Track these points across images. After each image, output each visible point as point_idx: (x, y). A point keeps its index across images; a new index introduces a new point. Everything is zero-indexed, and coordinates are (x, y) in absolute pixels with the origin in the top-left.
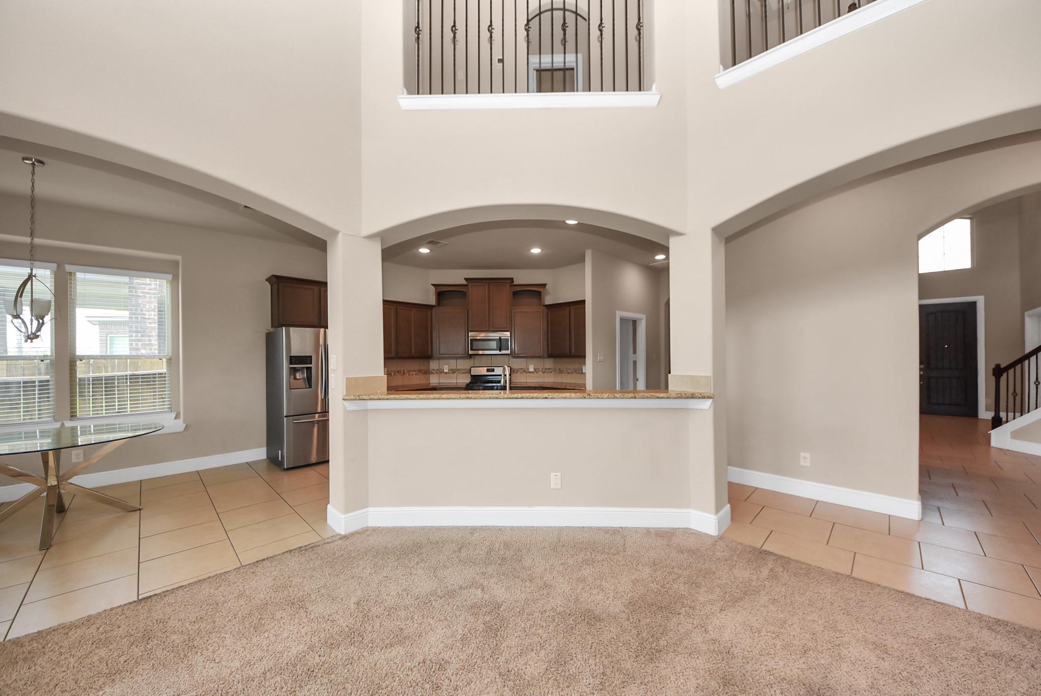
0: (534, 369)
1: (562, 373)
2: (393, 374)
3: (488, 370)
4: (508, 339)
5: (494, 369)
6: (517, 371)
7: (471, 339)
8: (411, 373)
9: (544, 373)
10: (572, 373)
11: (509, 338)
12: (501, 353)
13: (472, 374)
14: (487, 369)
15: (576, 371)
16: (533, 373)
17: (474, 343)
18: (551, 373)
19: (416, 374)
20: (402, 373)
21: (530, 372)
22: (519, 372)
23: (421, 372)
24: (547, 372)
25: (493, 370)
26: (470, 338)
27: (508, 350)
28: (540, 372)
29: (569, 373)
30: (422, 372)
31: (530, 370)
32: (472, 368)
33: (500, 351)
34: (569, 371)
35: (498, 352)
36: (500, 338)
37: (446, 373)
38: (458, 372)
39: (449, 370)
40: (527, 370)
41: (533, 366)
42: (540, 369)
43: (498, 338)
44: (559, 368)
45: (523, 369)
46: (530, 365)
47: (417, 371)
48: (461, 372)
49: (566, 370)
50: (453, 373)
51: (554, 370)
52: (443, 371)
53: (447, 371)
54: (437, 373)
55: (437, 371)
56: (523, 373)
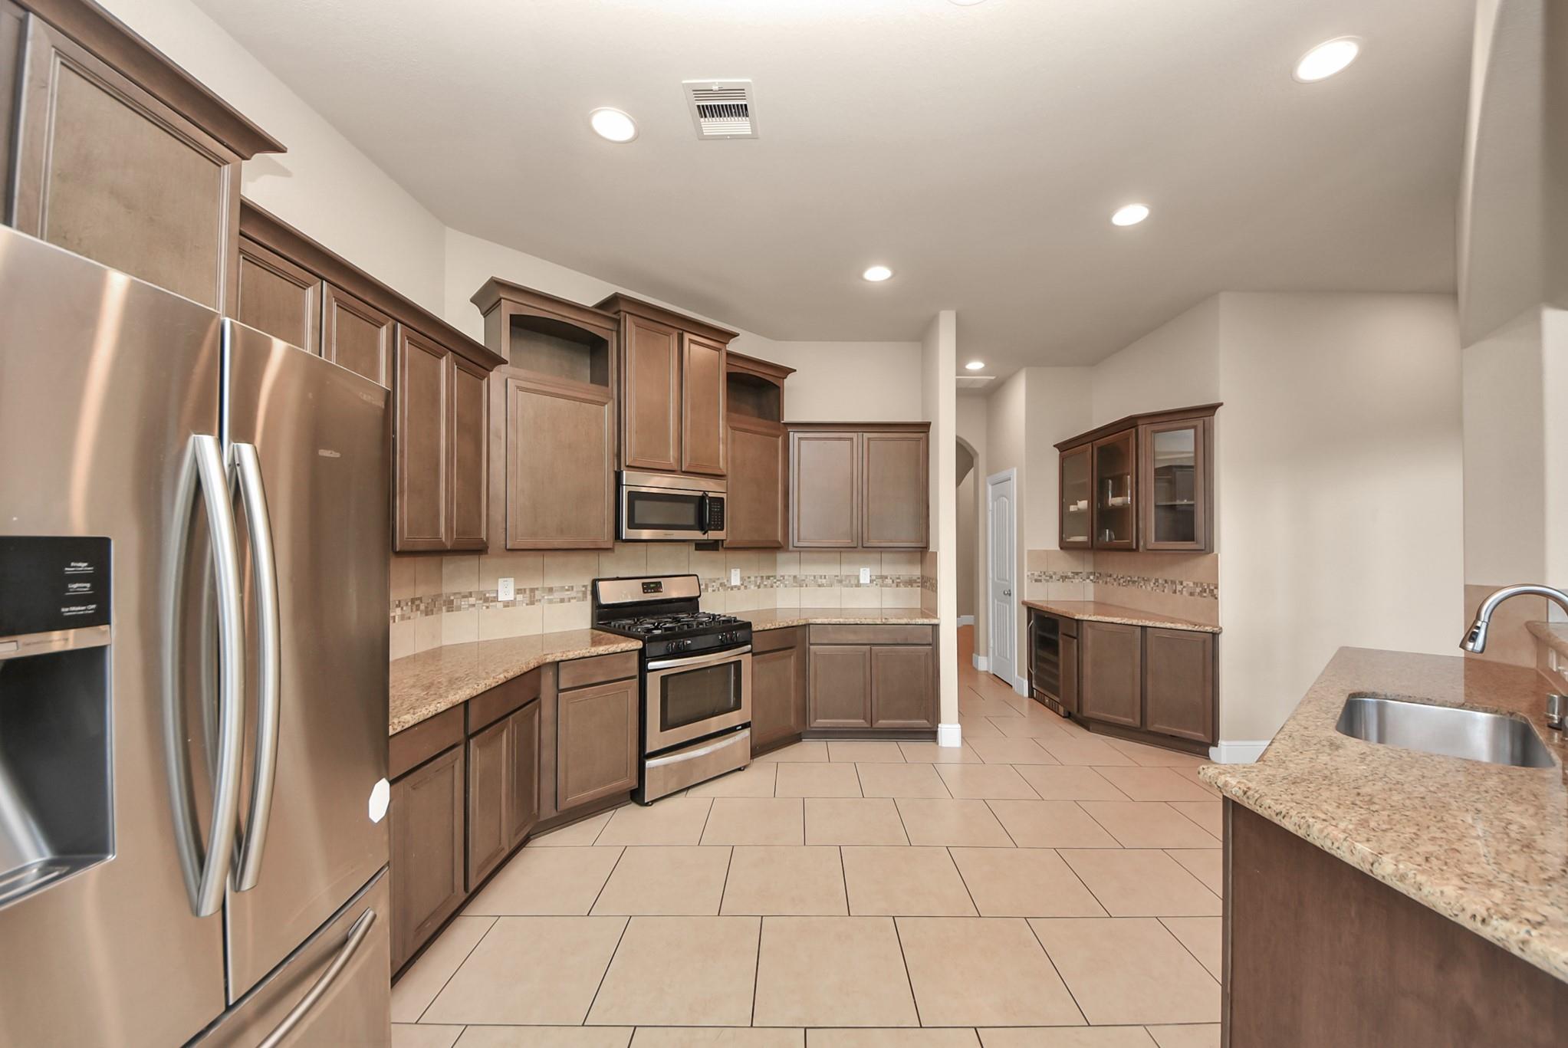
0: (742, 579)
1: (801, 586)
3: (646, 588)
4: (723, 499)
5: (660, 583)
7: (630, 493)
9: (759, 587)
10: (831, 585)
11: (725, 496)
12: (705, 537)
13: (602, 601)
14: (643, 584)
15: (840, 581)
16: (739, 588)
18: (772, 586)
21: (731, 588)
22: (710, 590)
23: (418, 608)
24: (766, 586)
25: (657, 587)
26: (625, 491)
27: (722, 529)
28: (752, 587)
29: (819, 586)
30: (422, 607)
31: (732, 583)
33: (705, 533)
35: (699, 535)
36: (704, 495)
37: (507, 604)
38: (546, 597)
39: (518, 591)
40: (728, 581)
41: (739, 570)
42: (753, 579)
43: (700, 494)
44: (794, 574)
45: (718, 579)
46: (733, 570)
47: (407, 604)
48: (557, 596)
49: (813, 578)
50: (532, 603)
51: (778, 581)
52: (495, 600)
53: (510, 597)
54: (474, 605)
55: (472, 600)
56: (719, 590)
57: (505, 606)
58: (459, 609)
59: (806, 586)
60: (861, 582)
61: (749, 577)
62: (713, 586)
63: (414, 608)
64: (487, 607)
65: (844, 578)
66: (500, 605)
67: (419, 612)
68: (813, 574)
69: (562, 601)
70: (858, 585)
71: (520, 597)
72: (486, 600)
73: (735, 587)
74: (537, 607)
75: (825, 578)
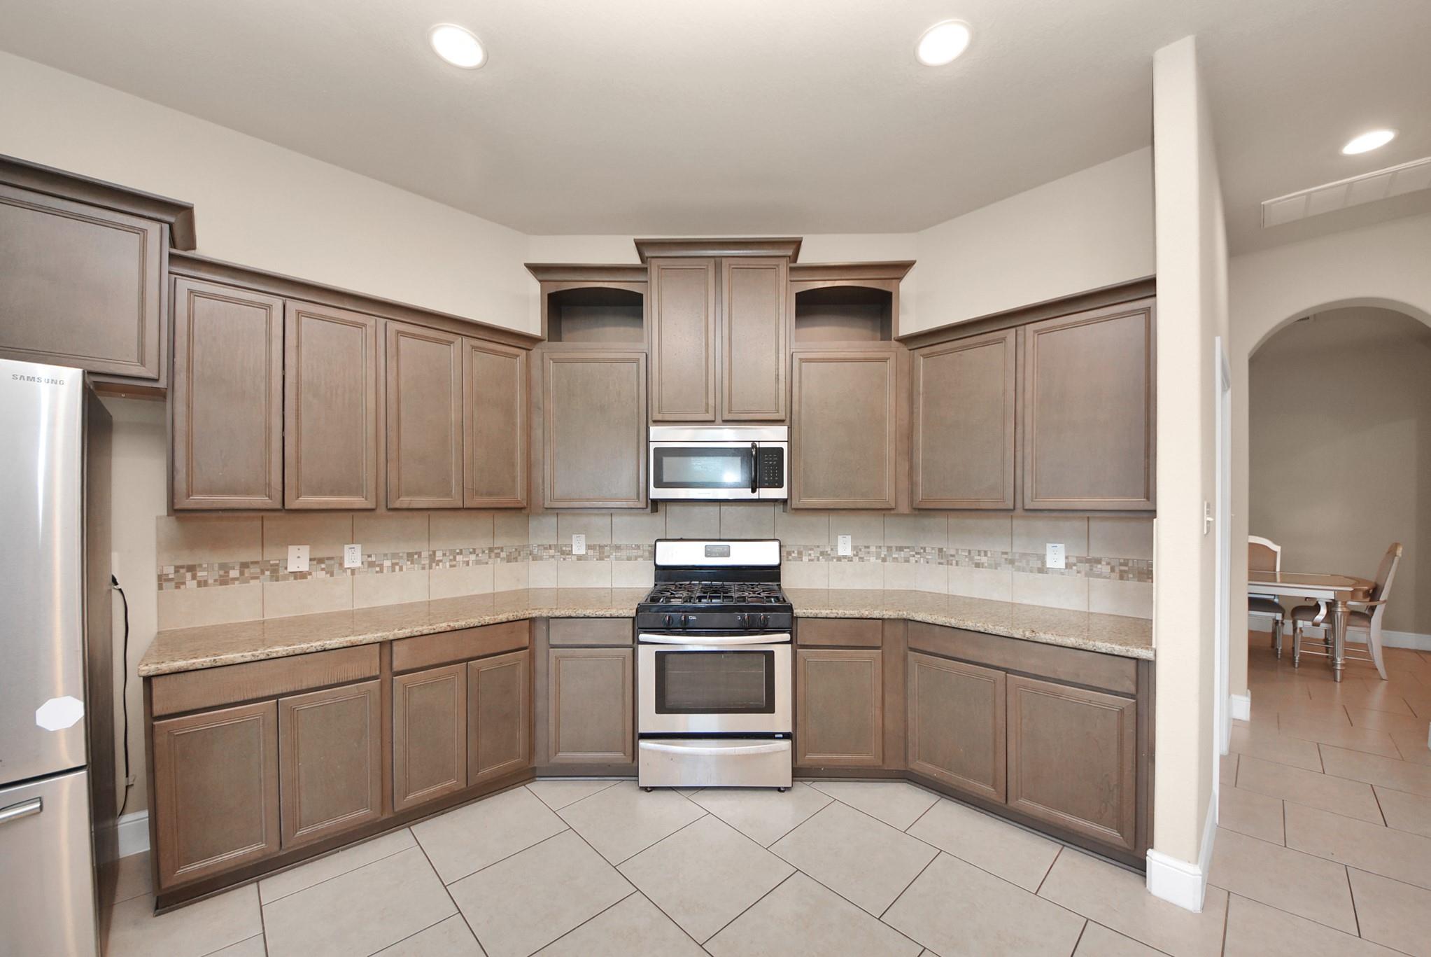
0: (854, 548)
1: (949, 563)
2: (387, 563)
3: (710, 551)
4: (781, 450)
5: (728, 547)
6: (800, 553)
7: (656, 450)
8: (459, 558)
9: (884, 560)
10: (996, 566)
11: (785, 446)
12: (755, 496)
13: (659, 562)
14: (707, 547)
15: (1012, 562)
16: (850, 559)
17: (667, 461)
18: (907, 561)
19: (478, 562)
20: (426, 562)
21: (839, 559)
22: (805, 559)
23: (498, 555)
24: (895, 559)
25: (724, 552)
26: (652, 446)
27: (781, 486)
28: (873, 559)
29: (978, 565)
30: (503, 555)
31: (841, 553)
32: (658, 544)
33: (754, 491)
34: (984, 559)
35: (746, 494)
36: (754, 446)
37: (580, 558)
38: (614, 554)
39: (589, 547)
40: (832, 549)
41: (849, 537)
42: (873, 549)
43: (749, 445)
44: (940, 546)
45: (818, 547)
46: (840, 537)
47: (483, 552)
48: (624, 554)
49: (967, 554)
50: (601, 559)
51: (917, 553)
52: (570, 553)
53: (582, 551)
54: (553, 557)
55: (552, 552)
56: (818, 560)
57: (578, 559)
58: (541, 558)
59: (957, 564)
60: (1049, 564)
61: (868, 547)
62: (810, 555)
63: (493, 555)
64: (564, 559)
65: (1017, 557)
66: (574, 558)
67: (499, 559)
68: (968, 548)
69: (629, 559)
70: (1043, 570)
71: (591, 552)
72: (563, 553)
73: (845, 557)
74: (606, 562)
75: (986, 555)
